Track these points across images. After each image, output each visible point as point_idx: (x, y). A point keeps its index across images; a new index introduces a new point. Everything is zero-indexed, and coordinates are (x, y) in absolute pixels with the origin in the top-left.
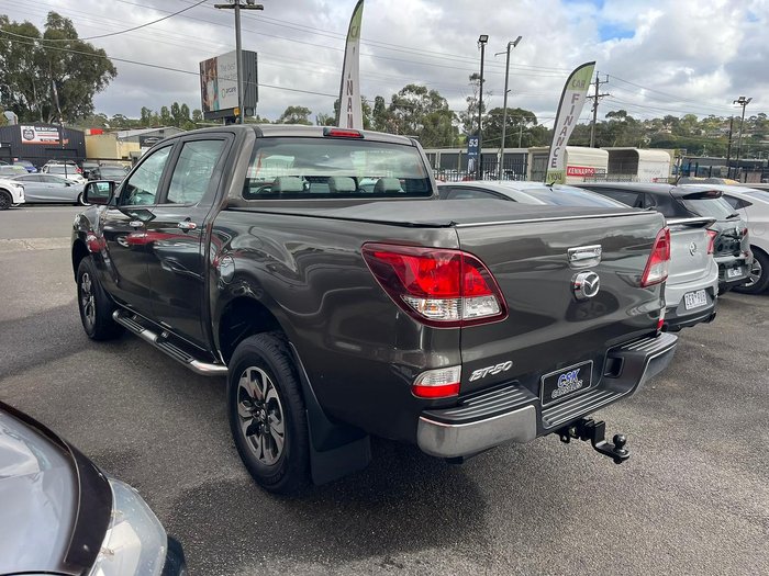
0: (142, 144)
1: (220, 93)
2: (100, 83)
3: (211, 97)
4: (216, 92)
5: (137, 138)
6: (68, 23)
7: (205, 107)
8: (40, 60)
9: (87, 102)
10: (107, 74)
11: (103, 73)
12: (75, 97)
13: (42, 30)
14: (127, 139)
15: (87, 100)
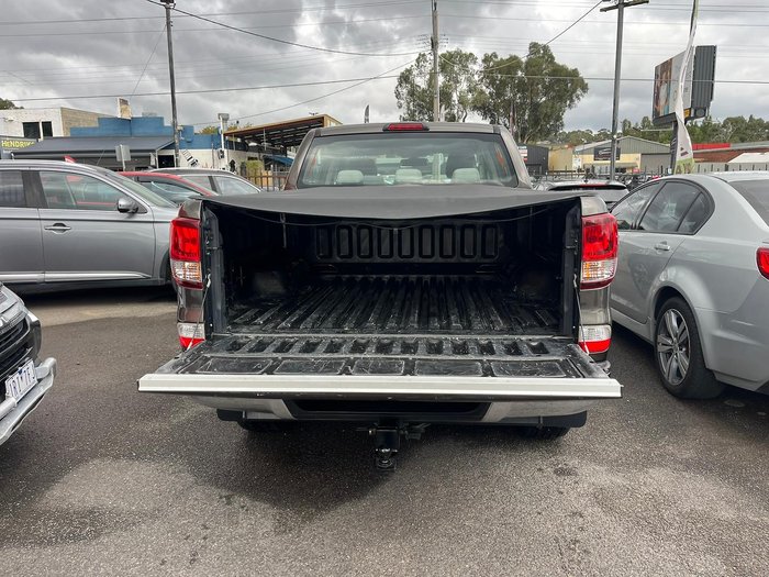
0: (597, 156)
1: (671, 95)
2: (572, 101)
3: (662, 102)
4: (668, 94)
5: (592, 151)
6: (546, 48)
7: (656, 113)
8: (521, 87)
9: (557, 121)
10: (579, 92)
11: (574, 91)
12: (548, 117)
13: (524, 60)
14: (582, 152)
15: (559, 118)
